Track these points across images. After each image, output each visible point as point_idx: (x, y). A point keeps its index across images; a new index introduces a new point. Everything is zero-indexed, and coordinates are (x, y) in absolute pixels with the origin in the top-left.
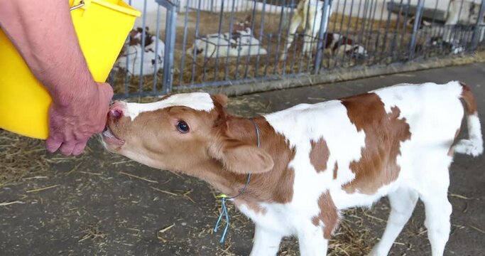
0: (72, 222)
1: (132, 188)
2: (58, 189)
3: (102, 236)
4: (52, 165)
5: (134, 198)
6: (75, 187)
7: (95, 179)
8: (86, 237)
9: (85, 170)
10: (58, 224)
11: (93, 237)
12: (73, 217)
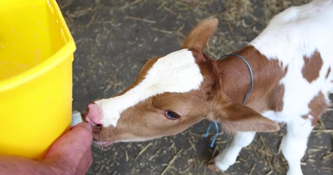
0: (97, 74)
1: (137, 31)
2: (83, 42)
3: (120, 84)
4: (75, 19)
5: (140, 42)
6: (94, 38)
7: (109, 27)
8: (109, 87)
9: (100, 20)
10: (87, 77)
11: (113, 86)
12: (97, 68)
